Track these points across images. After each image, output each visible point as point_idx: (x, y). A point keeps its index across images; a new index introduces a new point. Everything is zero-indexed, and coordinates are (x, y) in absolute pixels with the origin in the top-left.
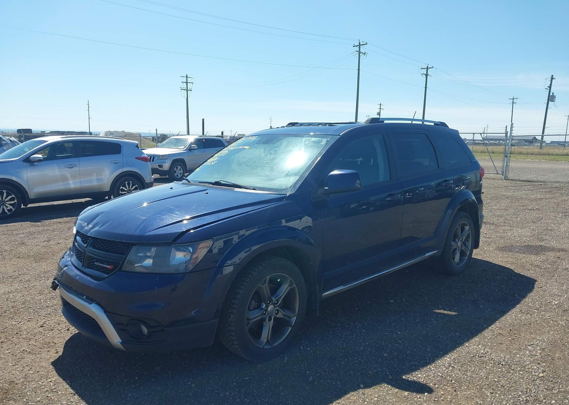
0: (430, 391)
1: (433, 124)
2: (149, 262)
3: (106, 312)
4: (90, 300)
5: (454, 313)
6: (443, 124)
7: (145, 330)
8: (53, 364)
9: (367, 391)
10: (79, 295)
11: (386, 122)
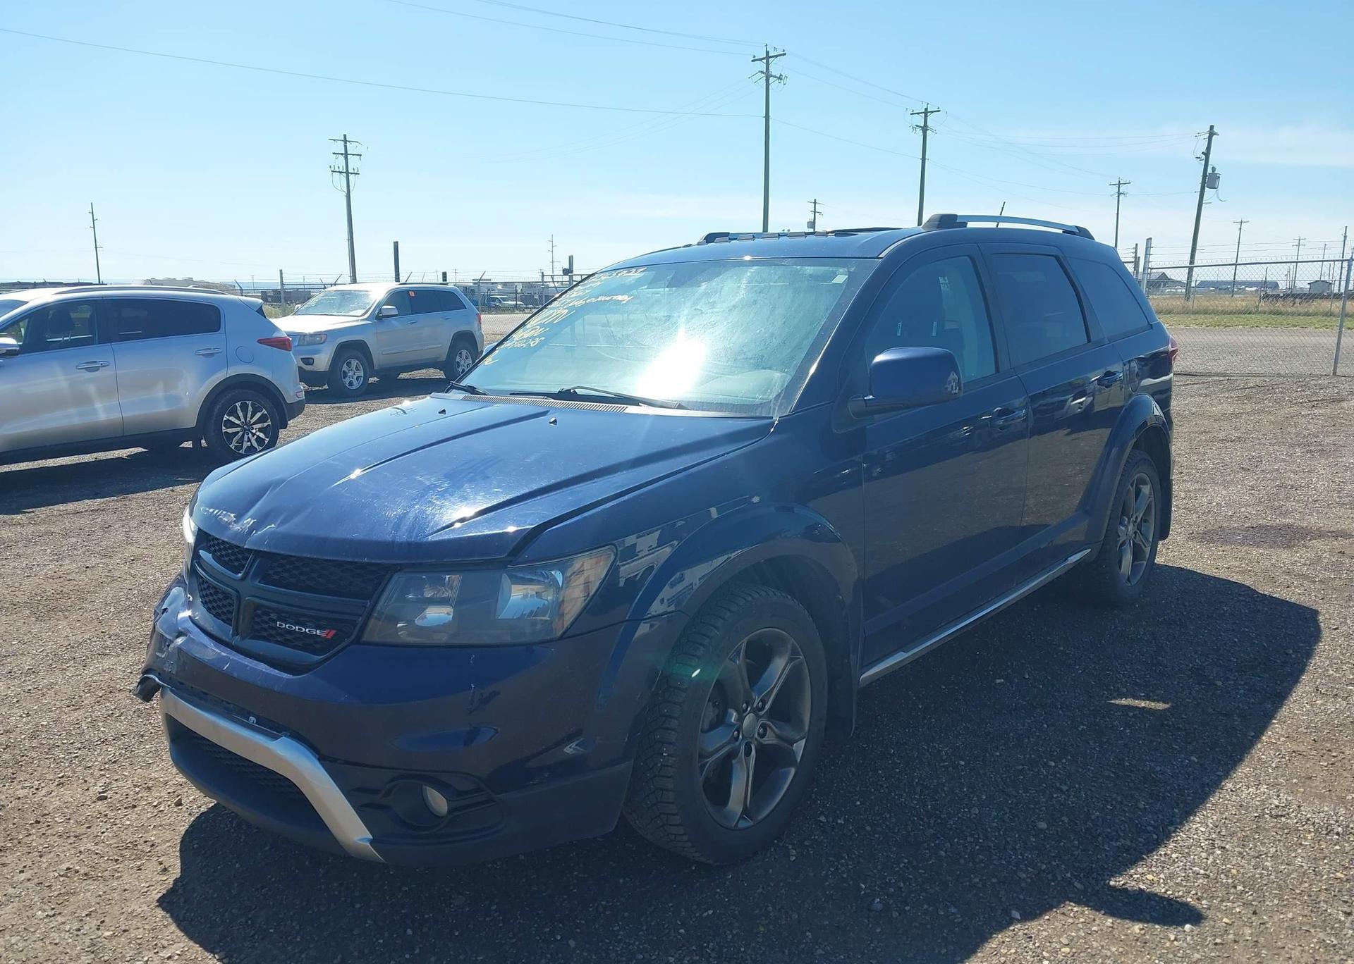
0: (1195, 917)
1: (1060, 231)
2: (437, 615)
3: (322, 759)
4: (272, 728)
5: (1161, 706)
6: (1083, 232)
7: (438, 802)
8: (164, 902)
9: (1033, 926)
10: (236, 713)
11: (971, 225)
